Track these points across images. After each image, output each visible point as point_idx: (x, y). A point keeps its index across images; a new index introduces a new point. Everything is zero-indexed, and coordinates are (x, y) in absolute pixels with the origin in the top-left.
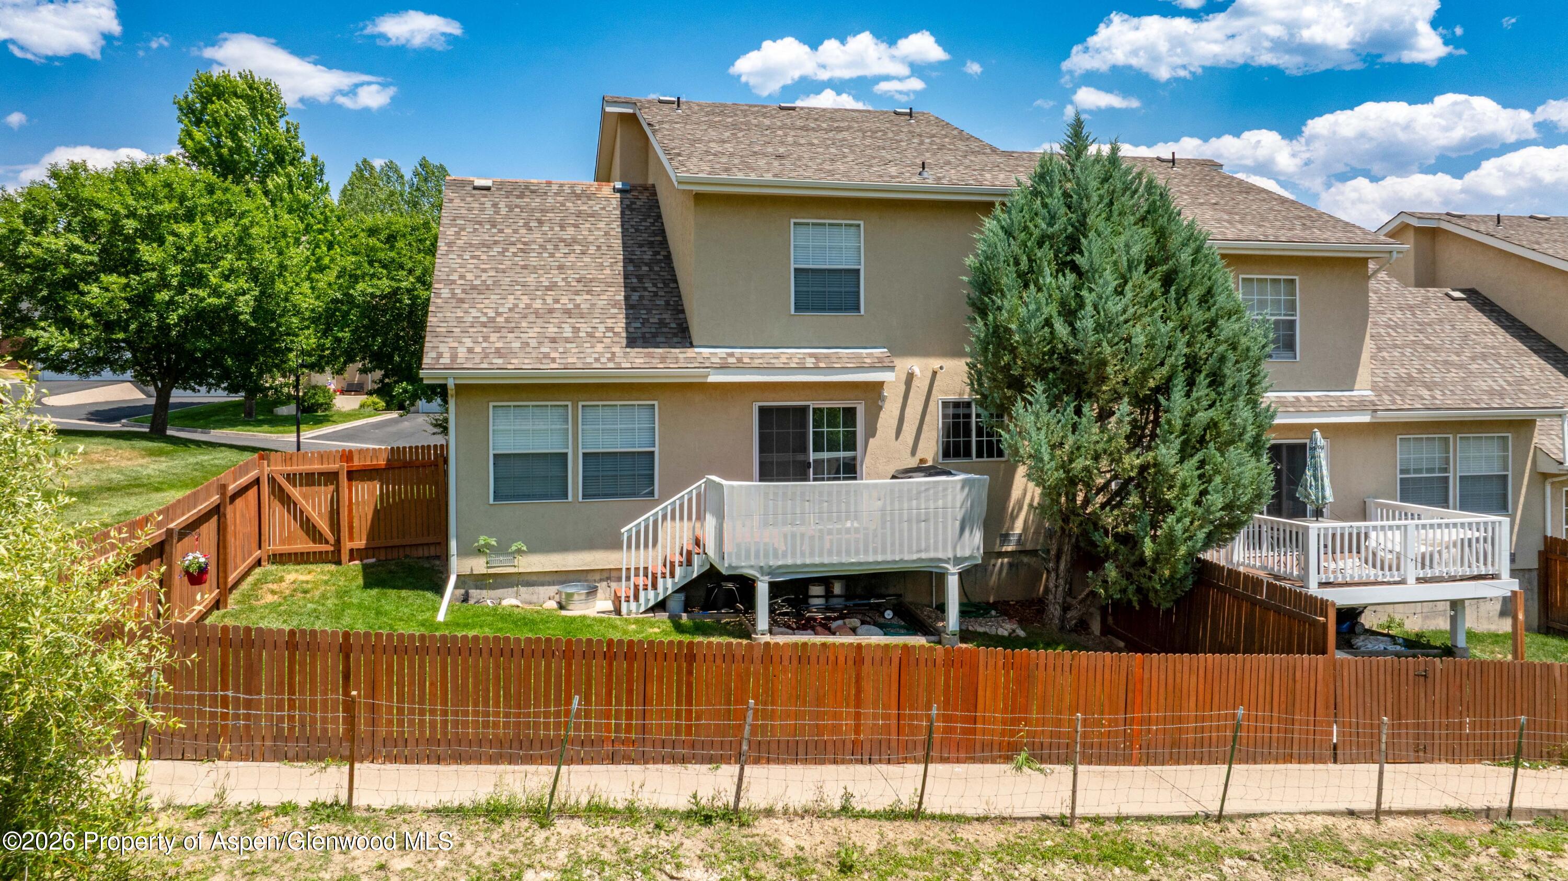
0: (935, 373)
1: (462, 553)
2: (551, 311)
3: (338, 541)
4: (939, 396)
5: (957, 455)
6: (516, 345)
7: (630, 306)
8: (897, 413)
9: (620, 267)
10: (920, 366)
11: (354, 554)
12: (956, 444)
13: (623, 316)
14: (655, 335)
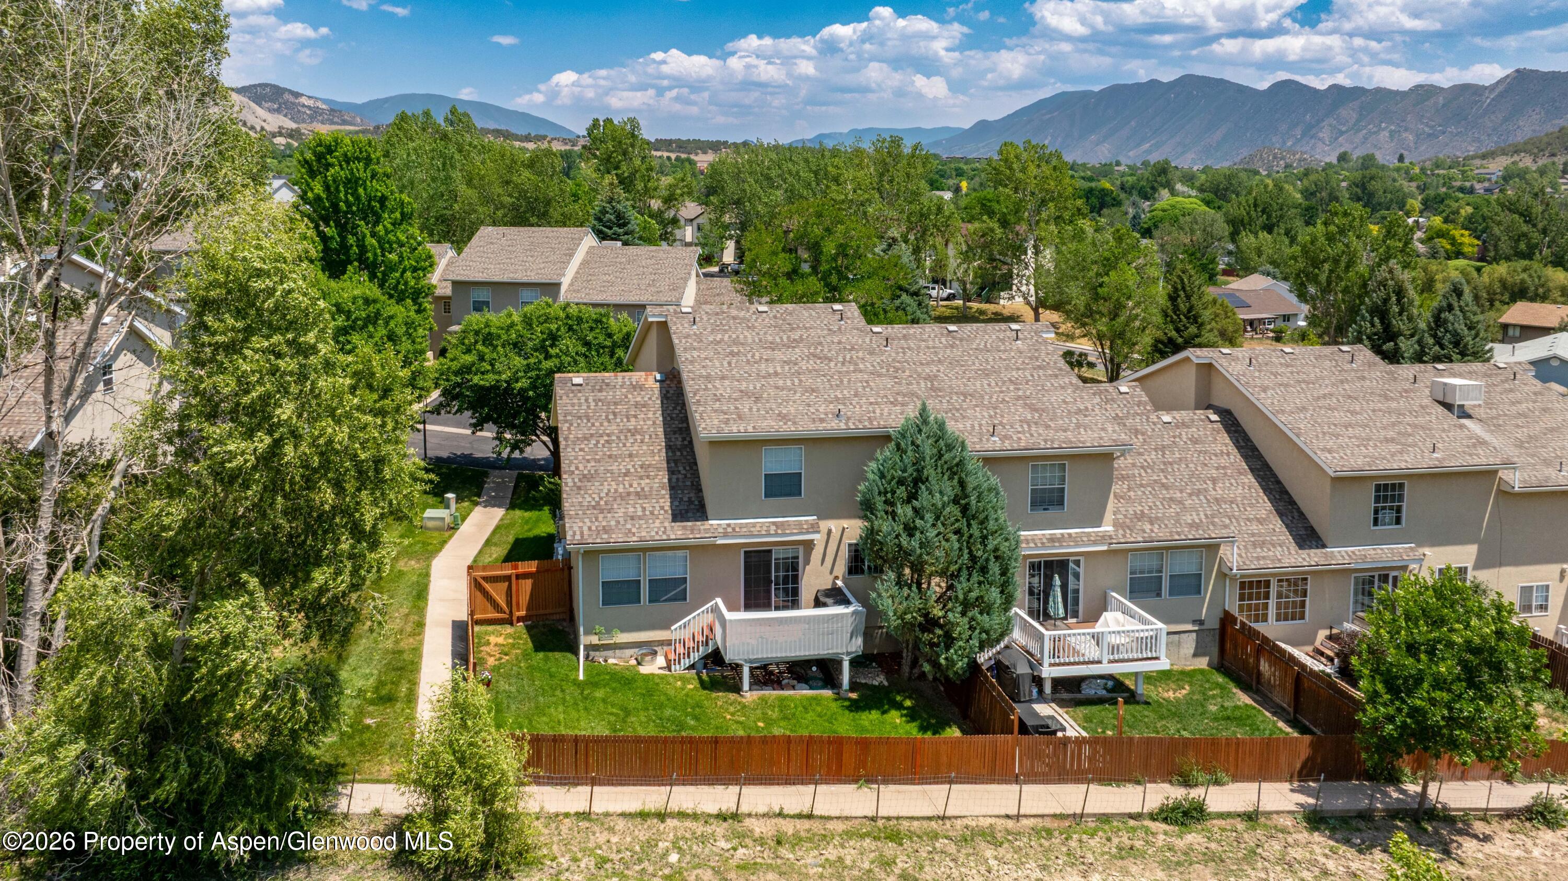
0: (844, 529)
1: (586, 633)
2: (629, 494)
3: (511, 612)
4: (846, 541)
5: (856, 573)
6: (613, 523)
7: (672, 488)
8: (822, 551)
9: (663, 454)
10: (834, 525)
11: (519, 619)
12: (856, 567)
13: (668, 496)
14: (687, 511)
